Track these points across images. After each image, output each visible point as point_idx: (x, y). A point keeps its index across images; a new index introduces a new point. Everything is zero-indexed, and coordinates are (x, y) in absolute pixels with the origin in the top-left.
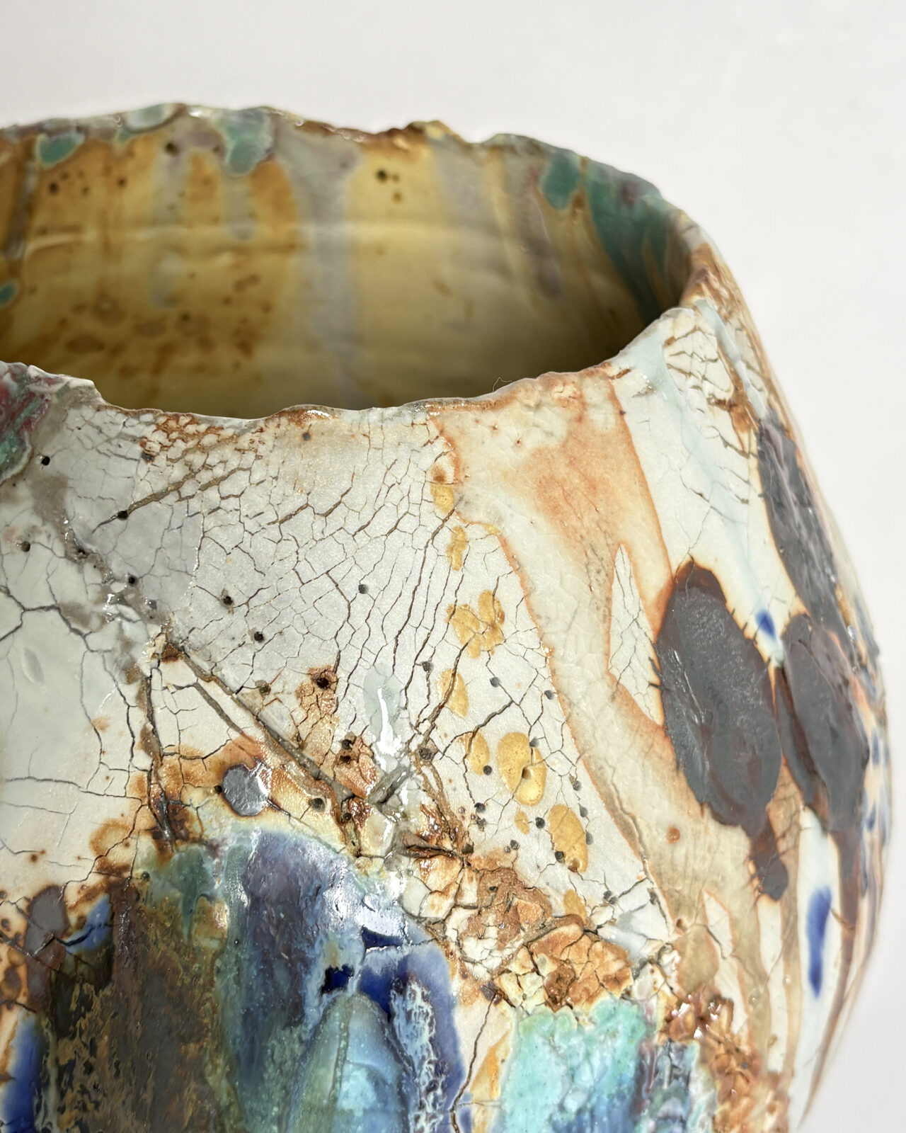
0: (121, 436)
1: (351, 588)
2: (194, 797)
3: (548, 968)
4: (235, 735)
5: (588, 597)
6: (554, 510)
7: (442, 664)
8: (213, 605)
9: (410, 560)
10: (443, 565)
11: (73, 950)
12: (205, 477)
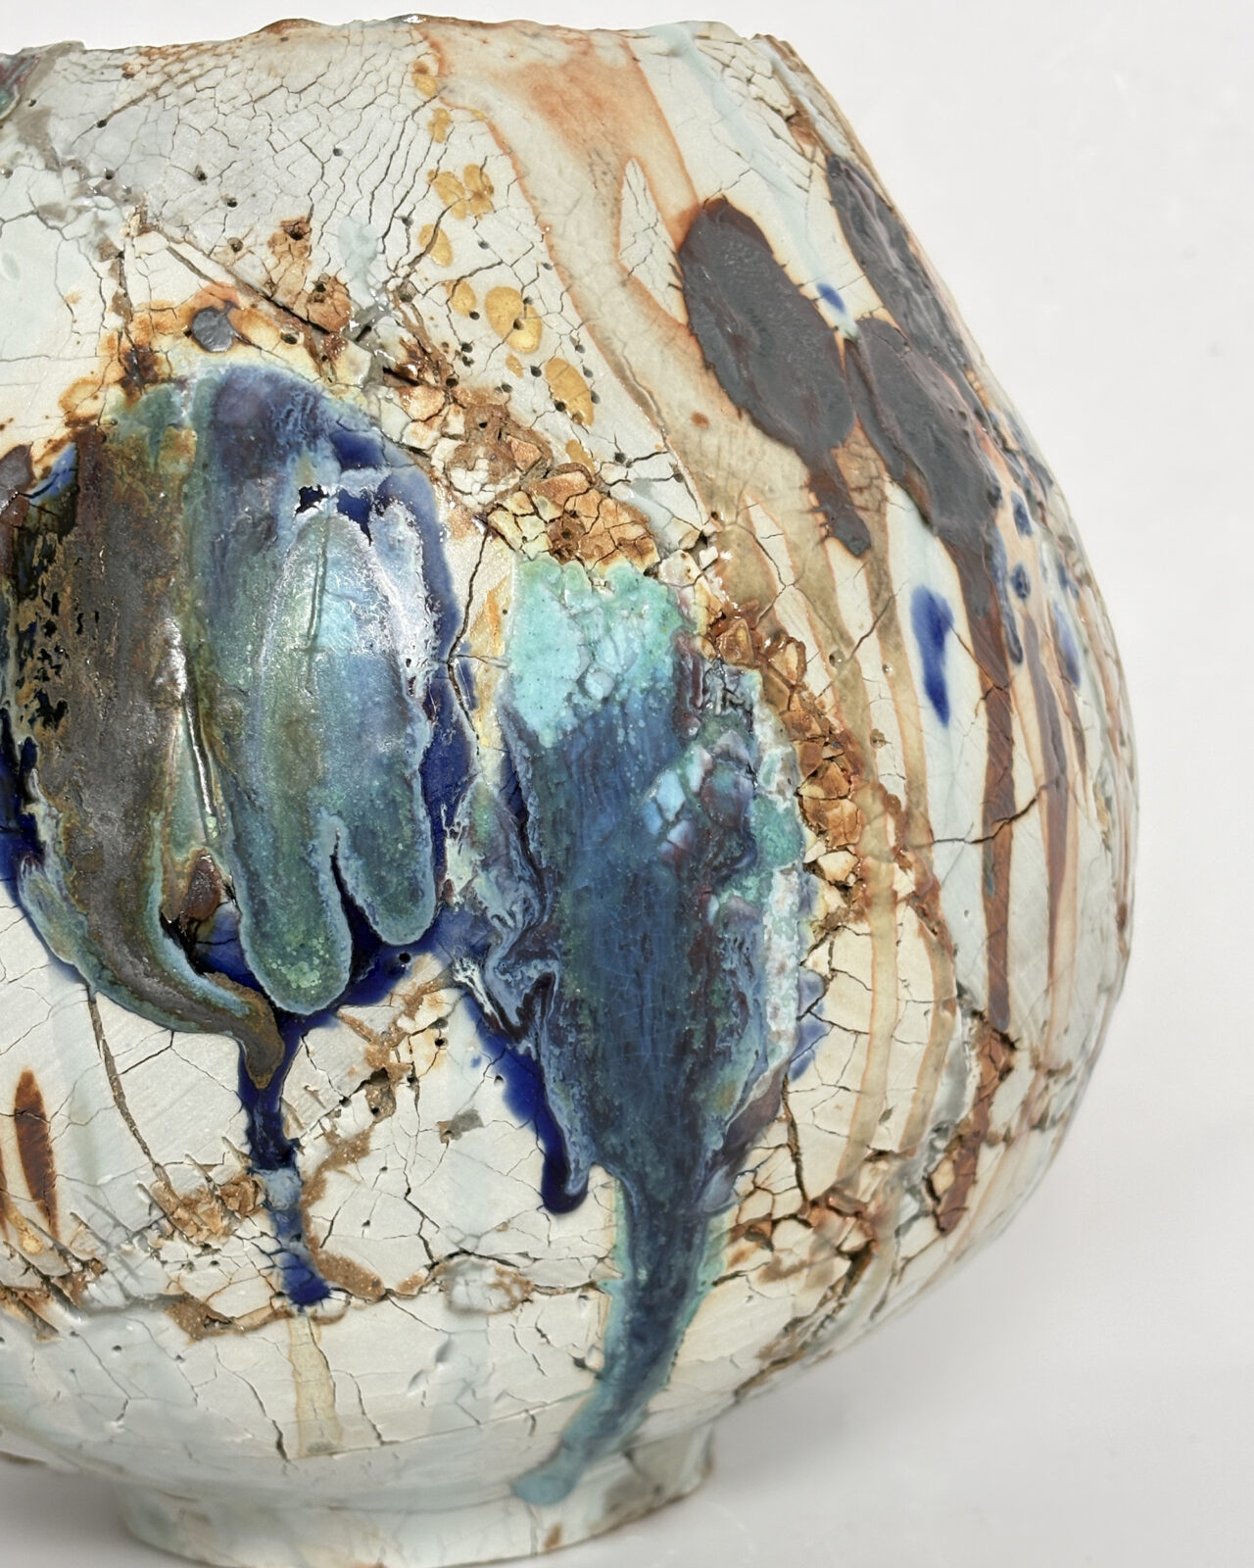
0: (106, 67)
1: (325, 151)
2: (163, 344)
3: (550, 512)
4: (205, 284)
5: (592, 191)
6: (551, 113)
7: (423, 218)
8: (186, 180)
9: (386, 129)
10: (423, 138)
11: (37, 501)
12: (182, 78)
